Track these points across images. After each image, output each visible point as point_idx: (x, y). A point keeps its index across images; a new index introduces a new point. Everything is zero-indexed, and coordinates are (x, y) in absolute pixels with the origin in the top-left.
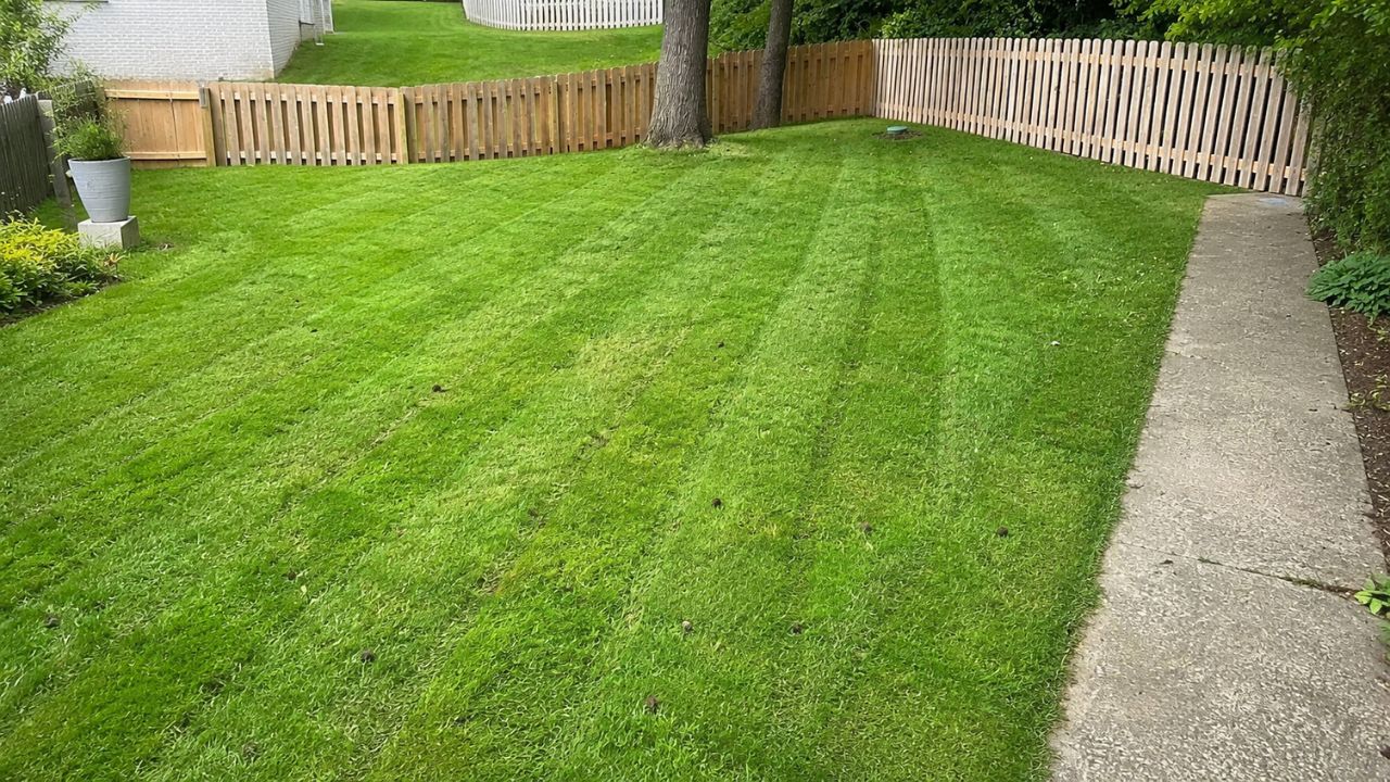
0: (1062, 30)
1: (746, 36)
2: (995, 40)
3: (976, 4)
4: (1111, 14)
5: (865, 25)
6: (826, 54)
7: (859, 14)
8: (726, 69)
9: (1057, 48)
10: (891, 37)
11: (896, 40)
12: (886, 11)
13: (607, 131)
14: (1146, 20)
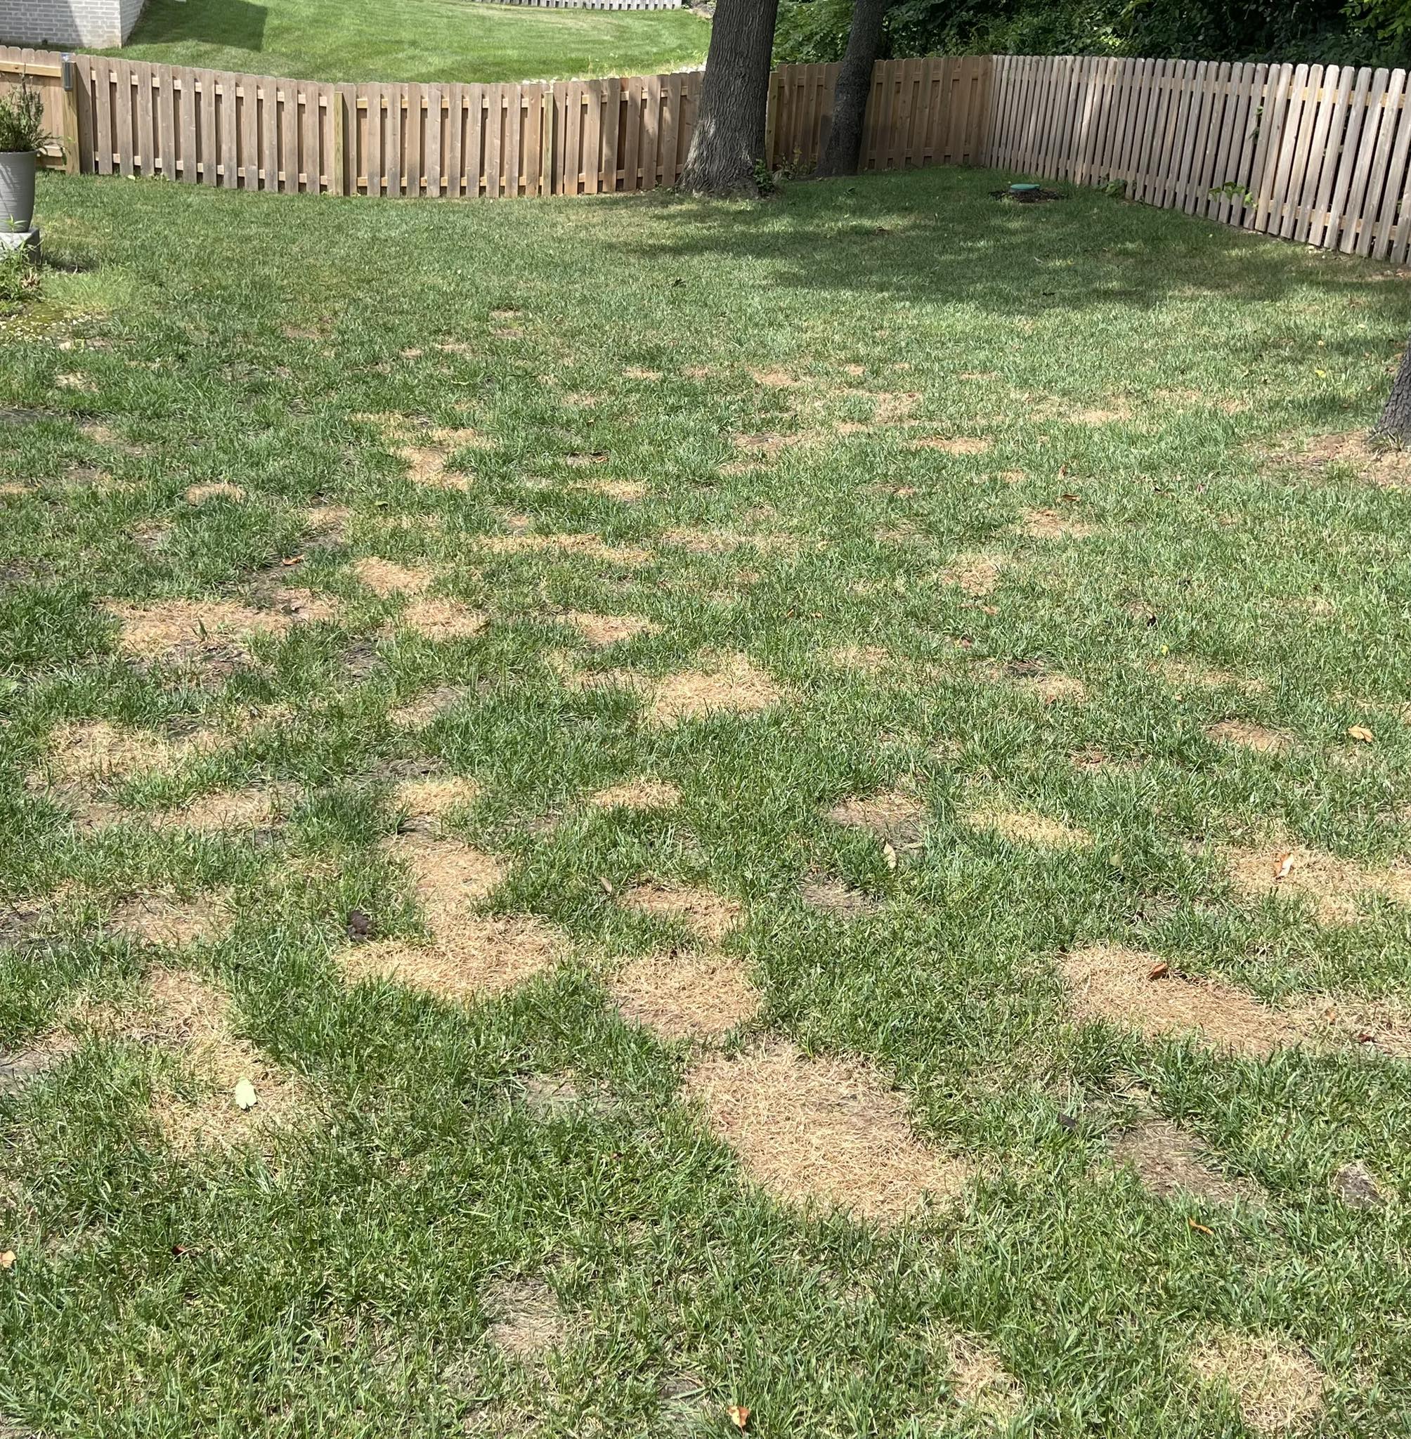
0: (1269, 47)
1: (808, 38)
2: (1171, 62)
3: (1149, 5)
4: (1341, 24)
5: (983, 32)
6: (926, 75)
7: (975, 15)
8: (786, 88)
9: (1259, 78)
10: (1018, 54)
11: (1029, 57)
12: (1010, 11)
13: (618, 168)
14: (1392, 37)
